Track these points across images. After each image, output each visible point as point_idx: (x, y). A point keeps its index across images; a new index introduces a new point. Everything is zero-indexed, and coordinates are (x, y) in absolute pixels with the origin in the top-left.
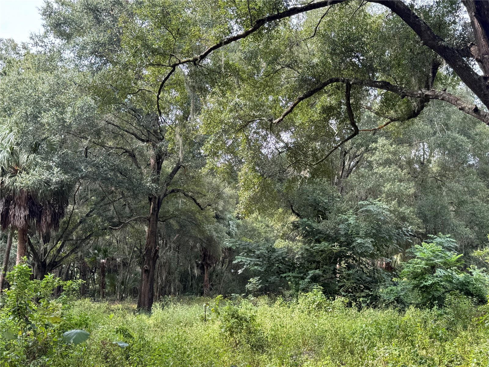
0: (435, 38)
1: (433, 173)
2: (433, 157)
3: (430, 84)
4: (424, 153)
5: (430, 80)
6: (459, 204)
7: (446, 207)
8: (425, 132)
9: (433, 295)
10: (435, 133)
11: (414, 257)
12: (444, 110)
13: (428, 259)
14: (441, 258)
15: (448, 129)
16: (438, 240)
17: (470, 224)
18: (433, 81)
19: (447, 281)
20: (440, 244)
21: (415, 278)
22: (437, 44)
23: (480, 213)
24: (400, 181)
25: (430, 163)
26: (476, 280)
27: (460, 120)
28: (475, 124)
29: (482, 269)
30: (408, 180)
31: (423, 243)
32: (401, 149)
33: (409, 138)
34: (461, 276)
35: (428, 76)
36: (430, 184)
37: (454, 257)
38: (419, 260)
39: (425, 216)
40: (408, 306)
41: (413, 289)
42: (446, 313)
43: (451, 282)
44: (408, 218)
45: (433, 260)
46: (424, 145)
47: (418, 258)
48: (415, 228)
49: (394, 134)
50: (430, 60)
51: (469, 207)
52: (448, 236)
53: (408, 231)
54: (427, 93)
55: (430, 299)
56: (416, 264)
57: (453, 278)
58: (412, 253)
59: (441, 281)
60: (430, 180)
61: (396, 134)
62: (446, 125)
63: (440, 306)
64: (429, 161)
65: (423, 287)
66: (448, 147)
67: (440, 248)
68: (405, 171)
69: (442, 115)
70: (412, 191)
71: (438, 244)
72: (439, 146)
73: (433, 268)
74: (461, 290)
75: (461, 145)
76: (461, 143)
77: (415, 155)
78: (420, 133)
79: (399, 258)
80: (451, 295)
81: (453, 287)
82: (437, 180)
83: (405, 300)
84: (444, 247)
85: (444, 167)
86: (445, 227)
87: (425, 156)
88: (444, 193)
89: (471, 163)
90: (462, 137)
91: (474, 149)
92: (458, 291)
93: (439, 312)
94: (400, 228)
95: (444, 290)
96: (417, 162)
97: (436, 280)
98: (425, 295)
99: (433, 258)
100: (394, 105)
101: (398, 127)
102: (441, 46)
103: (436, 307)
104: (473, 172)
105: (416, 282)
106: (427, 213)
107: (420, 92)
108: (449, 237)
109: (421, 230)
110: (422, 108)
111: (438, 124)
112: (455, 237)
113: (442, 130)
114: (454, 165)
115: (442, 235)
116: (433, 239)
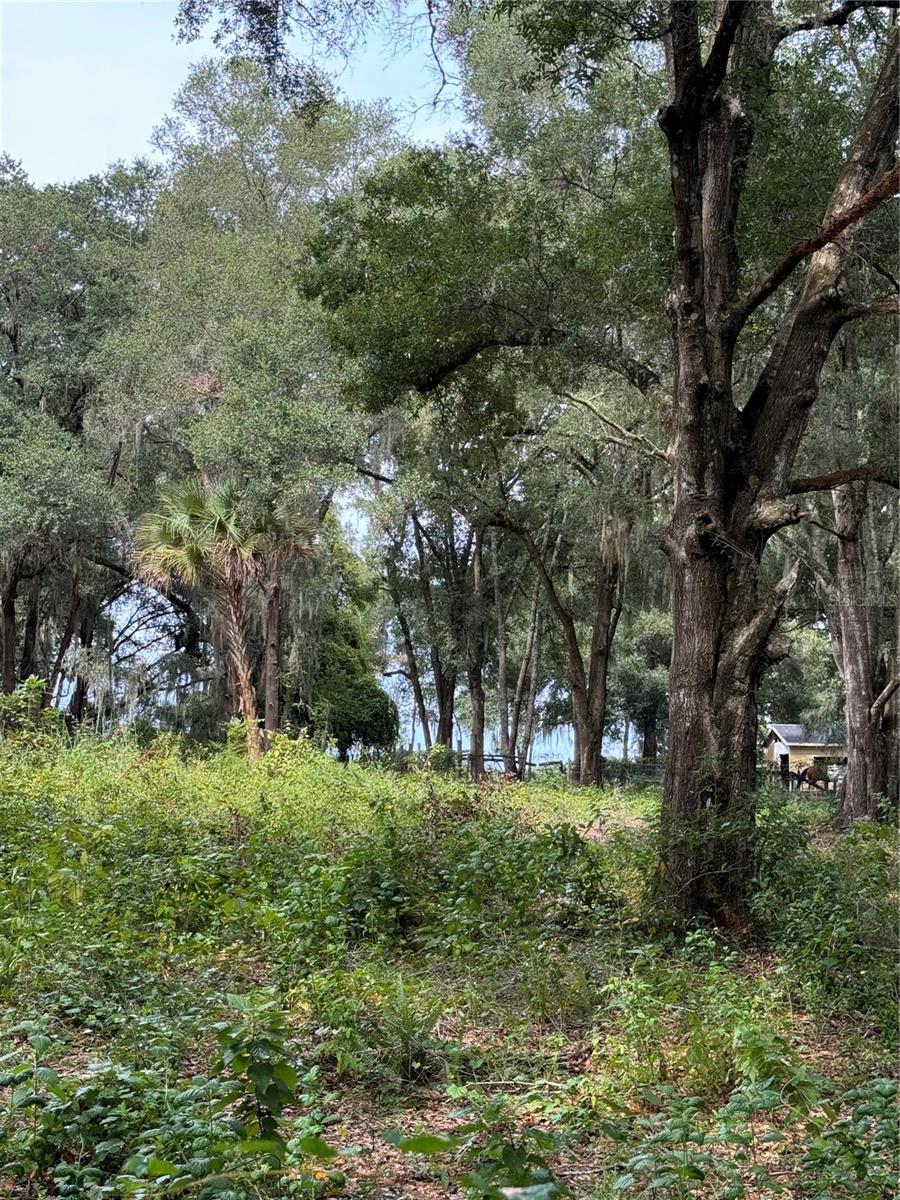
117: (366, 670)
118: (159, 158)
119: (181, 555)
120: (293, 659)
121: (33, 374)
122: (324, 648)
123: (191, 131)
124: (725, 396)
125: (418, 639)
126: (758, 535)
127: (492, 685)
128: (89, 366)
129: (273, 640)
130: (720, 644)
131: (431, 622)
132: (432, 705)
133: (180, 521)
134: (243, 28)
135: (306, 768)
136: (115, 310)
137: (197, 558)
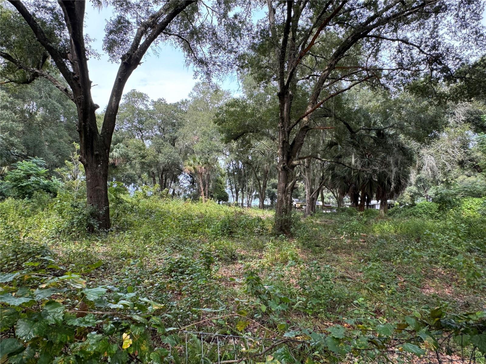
0: (45, 39)
1: (37, 121)
2: (39, 111)
3: (40, 66)
4: (33, 108)
5: (41, 64)
6: (51, 142)
7: (43, 142)
8: (35, 95)
9: (26, 192)
10: (41, 98)
11: (17, 169)
12: (49, 86)
13: (26, 171)
14: (35, 170)
15: (50, 97)
16: (35, 160)
17: (56, 153)
18: (42, 65)
19: (36, 184)
20: (36, 163)
21: (15, 181)
22: (47, 44)
23: (63, 148)
24: (13, 121)
25: (36, 115)
26: (54, 184)
27: (58, 94)
28: (67, 99)
29: (59, 179)
30: (19, 121)
31: (24, 161)
32: (17, 101)
33: (24, 96)
34: (46, 182)
35: (39, 61)
36: (34, 127)
37: (43, 170)
38: (19, 171)
39: (28, 145)
40: (7, 198)
41: (13, 188)
42: (32, 202)
43: (39, 184)
44: (16, 145)
45: (28, 171)
46: (33, 103)
47: (19, 169)
48: (20, 151)
49: (12, 90)
50: (42, 52)
51: (57, 144)
52: (41, 158)
53: (14, 153)
54: (37, 71)
55: (24, 194)
56: (17, 173)
57: (40, 183)
58: (15, 166)
59: (32, 184)
60: (35, 125)
61: (13, 91)
62: (49, 95)
63: (30, 198)
64: (36, 114)
65: (20, 187)
66: (49, 108)
67: (35, 165)
68: (17, 115)
69: (47, 88)
70: (21, 129)
71: (33, 162)
72: (43, 106)
73: (28, 176)
74: (44, 189)
75: (57, 109)
76: (56, 107)
77: (27, 108)
78: (31, 95)
79: (6, 169)
80: (38, 192)
81: (40, 188)
82: (39, 126)
83: (6, 194)
84: (37, 165)
85: (45, 119)
86: (40, 154)
87: (33, 110)
88: (43, 134)
89: (62, 120)
90: (58, 104)
91: (65, 113)
92: (42, 190)
93: (28, 201)
94: (9, 150)
95: (33, 189)
96: (27, 112)
97: (29, 183)
98: (20, 191)
99: (29, 170)
100: (14, 72)
101: (15, 87)
102: (49, 46)
103: (26, 198)
104: (62, 125)
105: (15, 183)
106: (30, 144)
107: (32, 69)
108: (42, 160)
109: (23, 153)
110: (33, 79)
111: (44, 93)
112: (46, 160)
113: (46, 97)
114: (52, 119)
115: (37, 158)
116: (31, 159)
117: (223, 188)
118: (189, 99)
119: (192, 168)
120: (211, 186)
121: (167, 136)
122: (216, 184)
123: (195, 94)
124: (288, 142)
125: (232, 183)
126: (294, 166)
127: (245, 191)
128: (176, 135)
129: (207, 183)
130: (286, 185)
131: (235, 180)
132: (235, 195)
133: (192, 162)
134: (205, 77)
135: (213, 205)
136: (181, 125)
137: (194, 168)
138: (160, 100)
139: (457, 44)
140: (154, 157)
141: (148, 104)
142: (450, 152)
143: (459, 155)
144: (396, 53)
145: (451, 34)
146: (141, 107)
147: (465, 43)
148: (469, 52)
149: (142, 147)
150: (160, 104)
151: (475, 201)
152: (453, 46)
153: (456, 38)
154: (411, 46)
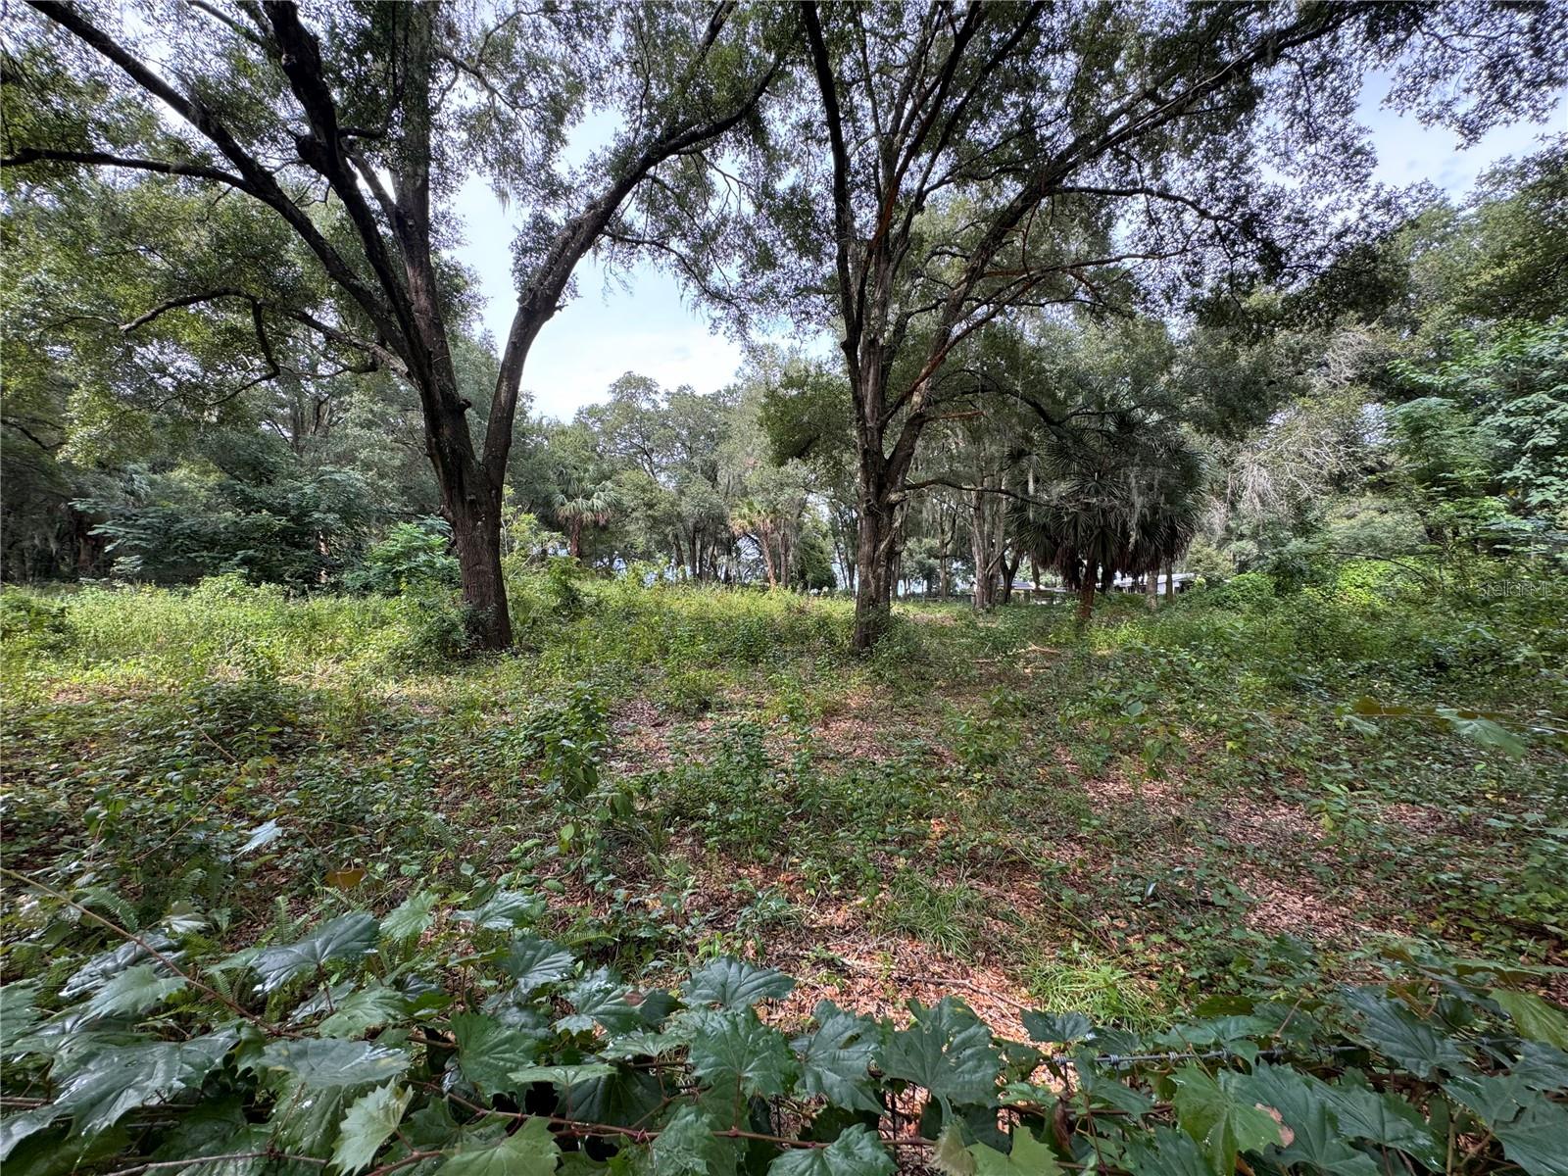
117: (825, 561)
118: (739, 382)
119: (746, 522)
120: (790, 558)
121: (696, 461)
123: (748, 371)
124: (880, 453)
125: (842, 550)
126: (891, 507)
128: (714, 457)
129: (783, 552)
130: (875, 548)
131: (845, 544)
132: (847, 573)
133: (746, 510)
136: (724, 436)
137: (751, 523)
138: (682, 389)
139: (1292, 184)
140: (672, 505)
141: (658, 398)
142: (1310, 456)
143: (1332, 463)
144: (1144, 227)
145: (1277, 160)
146: (645, 406)
147: (1315, 178)
148: (1328, 200)
149: (648, 487)
150: (682, 397)
151: (1376, 568)
152: (1282, 190)
153: (1290, 168)
154: (1179, 203)
